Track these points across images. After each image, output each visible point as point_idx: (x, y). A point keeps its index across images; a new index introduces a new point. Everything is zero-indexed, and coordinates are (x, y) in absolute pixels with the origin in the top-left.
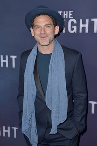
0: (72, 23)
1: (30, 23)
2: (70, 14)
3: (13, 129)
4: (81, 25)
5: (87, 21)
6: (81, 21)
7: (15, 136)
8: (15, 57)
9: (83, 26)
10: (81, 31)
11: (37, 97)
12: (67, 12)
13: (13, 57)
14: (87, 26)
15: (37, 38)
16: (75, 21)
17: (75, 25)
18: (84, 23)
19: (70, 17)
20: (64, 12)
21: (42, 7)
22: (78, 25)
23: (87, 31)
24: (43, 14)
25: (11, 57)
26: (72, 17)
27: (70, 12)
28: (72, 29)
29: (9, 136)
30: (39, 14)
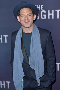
0: (43, 13)
1: (17, 13)
2: (42, 7)
3: (7, 83)
4: (49, 14)
5: (53, 11)
6: (49, 11)
7: (8, 87)
8: (7, 36)
9: (50, 14)
10: (49, 18)
11: (24, 61)
12: (40, 6)
13: (6, 36)
14: (53, 14)
15: (22, 22)
16: (45, 12)
17: (45, 14)
18: (51, 12)
19: (42, 9)
20: (38, 6)
21: (25, 2)
22: (47, 14)
23: (53, 17)
24: (26, 7)
25: (4, 36)
26: (43, 9)
27: (42, 6)
28: (43, 17)
29: (4, 87)
30: (23, 7)
